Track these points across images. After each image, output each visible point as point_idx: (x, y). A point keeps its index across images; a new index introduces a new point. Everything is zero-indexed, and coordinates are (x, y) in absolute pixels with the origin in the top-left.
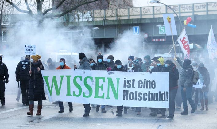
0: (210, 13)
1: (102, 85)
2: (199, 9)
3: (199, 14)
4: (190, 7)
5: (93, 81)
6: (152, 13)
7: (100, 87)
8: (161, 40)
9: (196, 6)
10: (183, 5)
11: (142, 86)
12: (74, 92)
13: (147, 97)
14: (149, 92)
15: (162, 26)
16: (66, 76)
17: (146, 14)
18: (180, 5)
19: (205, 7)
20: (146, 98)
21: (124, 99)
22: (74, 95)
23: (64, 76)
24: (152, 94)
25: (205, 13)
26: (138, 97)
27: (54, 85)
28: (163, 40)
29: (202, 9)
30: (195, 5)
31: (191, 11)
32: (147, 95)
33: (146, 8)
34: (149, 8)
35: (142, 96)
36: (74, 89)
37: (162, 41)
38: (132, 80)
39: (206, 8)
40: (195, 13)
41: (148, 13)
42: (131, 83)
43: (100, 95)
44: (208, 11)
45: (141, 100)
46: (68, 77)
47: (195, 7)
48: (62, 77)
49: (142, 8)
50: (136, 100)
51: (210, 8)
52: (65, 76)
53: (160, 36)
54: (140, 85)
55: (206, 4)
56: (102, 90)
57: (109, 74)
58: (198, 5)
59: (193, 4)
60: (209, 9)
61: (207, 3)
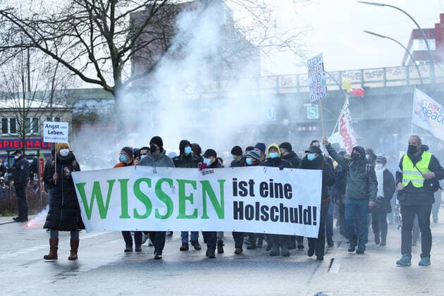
0: (389, 84)
1: (192, 194)
2: (371, 77)
3: (371, 85)
4: (356, 74)
5: (174, 188)
6: (295, 84)
7: (188, 198)
8: (310, 128)
9: (367, 73)
10: (345, 71)
11: (267, 193)
12: (135, 210)
13: (278, 214)
14: (281, 205)
15: (313, 106)
16: (119, 180)
17: (286, 86)
18: (341, 72)
19: (380, 75)
20: (277, 217)
21: (236, 217)
22: (136, 215)
23: (115, 180)
24: (286, 209)
25: (381, 85)
26: (261, 214)
27: (95, 200)
28: (314, 128)
29: (375, 78)
30: (365, 72)
31: (359, 81)
32: (277, 211)
33: (285, 77)
34: (291, 77)
35: (269, 212)
36: (134, 203)
37: (312, 131)
38: (248, 181)
39: (382, 76)
40: (365, 85)
41: (290, 85)
42: (248, 188)
43: (189, 212)
44: (386, 81)
45: (266, 220)
46: (124, 182)
47: (364, 75)
48: (111, 183)
49: (280, 78)
50: (257, 219)
51: (389, 76)
52: (117, 180)
53: (308, 121)
54: (264, 191)
55: (382, 70)
56: (192, 203)
57: (204, 174)
58: (371, 71)
59: (362, 70)
60: (387, 79)
61: (385, 68)
